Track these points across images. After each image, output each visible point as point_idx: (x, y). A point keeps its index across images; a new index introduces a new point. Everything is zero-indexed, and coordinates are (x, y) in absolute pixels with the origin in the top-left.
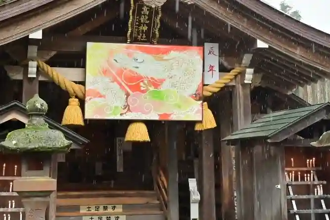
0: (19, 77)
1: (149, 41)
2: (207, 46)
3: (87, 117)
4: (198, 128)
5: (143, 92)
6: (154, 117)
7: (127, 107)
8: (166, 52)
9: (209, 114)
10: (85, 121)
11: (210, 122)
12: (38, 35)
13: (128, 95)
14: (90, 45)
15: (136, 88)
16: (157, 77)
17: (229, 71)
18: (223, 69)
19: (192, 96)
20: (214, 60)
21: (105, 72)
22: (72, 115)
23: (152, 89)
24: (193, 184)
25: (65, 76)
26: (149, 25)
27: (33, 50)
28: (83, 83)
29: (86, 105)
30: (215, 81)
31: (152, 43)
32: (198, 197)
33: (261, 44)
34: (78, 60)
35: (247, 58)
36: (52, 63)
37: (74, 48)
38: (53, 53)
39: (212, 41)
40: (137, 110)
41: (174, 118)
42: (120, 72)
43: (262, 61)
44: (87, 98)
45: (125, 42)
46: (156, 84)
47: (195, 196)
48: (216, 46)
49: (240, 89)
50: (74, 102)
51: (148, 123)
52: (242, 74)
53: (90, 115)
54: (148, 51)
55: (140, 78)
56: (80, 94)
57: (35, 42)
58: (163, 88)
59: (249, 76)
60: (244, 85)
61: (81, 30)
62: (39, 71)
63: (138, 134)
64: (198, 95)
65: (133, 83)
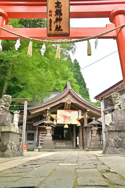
0: (45, 116)
1: (68, 110)
2: (79, 111)
3: (57, 123)
4: (77, 126)
5: (67, 119)
6: (69, 123)
7: (64, 122)
8: (72, 112)
9: (79, 123)
10: (57, 124)
11: (79, 124)
12: (49, 109)
13: (64, 119)
14: (58, 110)
15: (66, 118)
16: (70, 116)
17: (83, 115)
19: (76, 120)
20: (80, 113)
21: (60, 115)
22: (55, 123)
23: (69, 118)
24: (78, 138)
25: (53, 116)
26: (68, 107)
27: (48, 111)
28: (56, 117)
29: (57, 121)
30: (81, 117)
31: (69, 110)
32: (79, 140)
33: (88, 110)
34: (56, 113)
35: (86, 113)
37: (55, 111)
38: (51, 112)
39: (80, 110)
40: (66, 122)
41: (73, 124)
42: (63, 115)
43: (89, 114)
44: (57, 120)
45: (64, 110)
46: (70, 117)
47: (78, 140)
49: (85, 119)
50: (55, 120)
52: (86, 116)
54: (68, 112)
55: (67, 116)
56: (56, 119)
57: (48, 110)
58: (71, 118)
59: (87, 116)
60: (86, 118)
61: (56, 108)
62: (49, 115)
63: (66, 126)
64: (77, 120)
65: (65, 117)
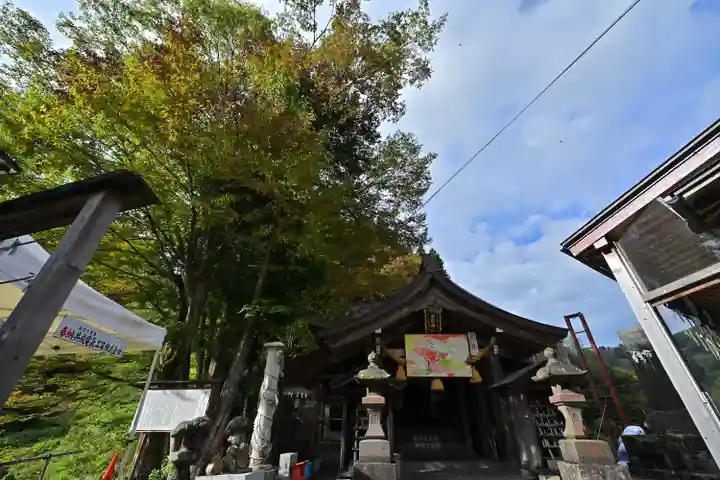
1: (436, 333)
2: (469, 334)
3: (408, 376)
4: (471, 381)
5: (437, 360)
6: (445, 375)
7: (429, 370)
8: (446, 337)
9: (477, 373)
10: (408, 378)
11: (478, 378)
12: (379, 331)
13: (429, 363)
14: (406, 336)
15: (433, 359)
16: (444, 352)
17: (483, 347)
18: (480, 347)
19: (465, 362)
20: (474, 342)
21: (415, 350)
23: (441, 359)
25: (396, 354)
26: (436, 324)
27: (378, 340)
28: (404, 357)
29: (407, 370)
30: (477, 353)
31: (438, 334)
33: (498, 330)
34: (402, 345)
35: (493, 340)
36: (389, 346)
37: (398, 339)
38: (388, 342)
39: (472, 331)
40: (435, 371)
41: (456, 375)
42: (424, 350)
44: (407, 366)
45: (424, 334)
46: (443, 356)
48: (474, 333)
49: (493, 359)
50: (401, 368)
51: (442, 379)
52: (492, 349)
54: (439, 338)
55: (434, 353)
56: (403, 363)
57: (379, 335)
58: (448, 357)
59: (496, 351)
60: (494, 355)
61: (401, 329)
62: (382, 351)
63: (438, 385)
64: (468, 362)
65: (431, 356)
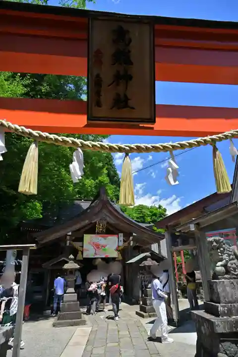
2: (120, 234)
3: (84, 257)
4: (117, 259)
5: (101, 249)
6: (104, 256)
7: (96, 254)
8: (107, 237)
9: (120, 255)
11: (120, 257)
12: (70, 234)
13: (96, 250)
14: (85, 235)
15: (98, 248)
16: (105, 244)
17: (126, 242)
18: (124, 241)
20: (122, 238)
21: (89, 243)
22: (79, 257)
23: (103, 248)
25: (77, 245)
26: (102, 229)
27: (68, 238)
28: (83, 247)
30: (122, 245)
31: (103, 234)
33: (134, 234)
34: (81, 240)
35: (131, 238)
36: (74, 241)
37: (80, 236)
38: (74, 239)
39: (121, 232)
40: (99, 254)
41: (109, 257)
42: (93, 243)
44: (84, 252)
45: (95, 234)
46: (104, 246)
48: (122, 234)
49: (129, 248)
50: (80, 253)
52: (130, 243)
53: (85, 256)
54: (101, 236)
55: (99, 245)
56: (82, 250)
58: (106, 248)
59: (132, 244)
61: (83, 230)
62: (70, 243)
64: (117, 250)
65: (97, 246)
